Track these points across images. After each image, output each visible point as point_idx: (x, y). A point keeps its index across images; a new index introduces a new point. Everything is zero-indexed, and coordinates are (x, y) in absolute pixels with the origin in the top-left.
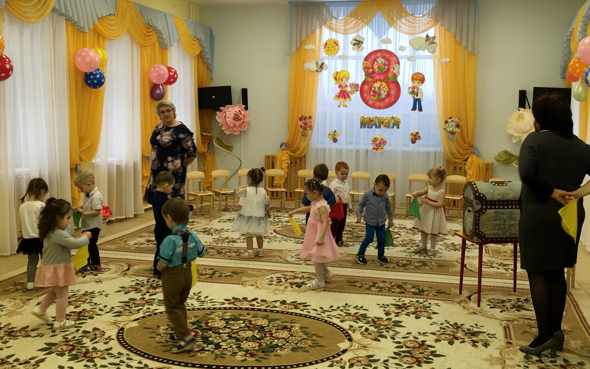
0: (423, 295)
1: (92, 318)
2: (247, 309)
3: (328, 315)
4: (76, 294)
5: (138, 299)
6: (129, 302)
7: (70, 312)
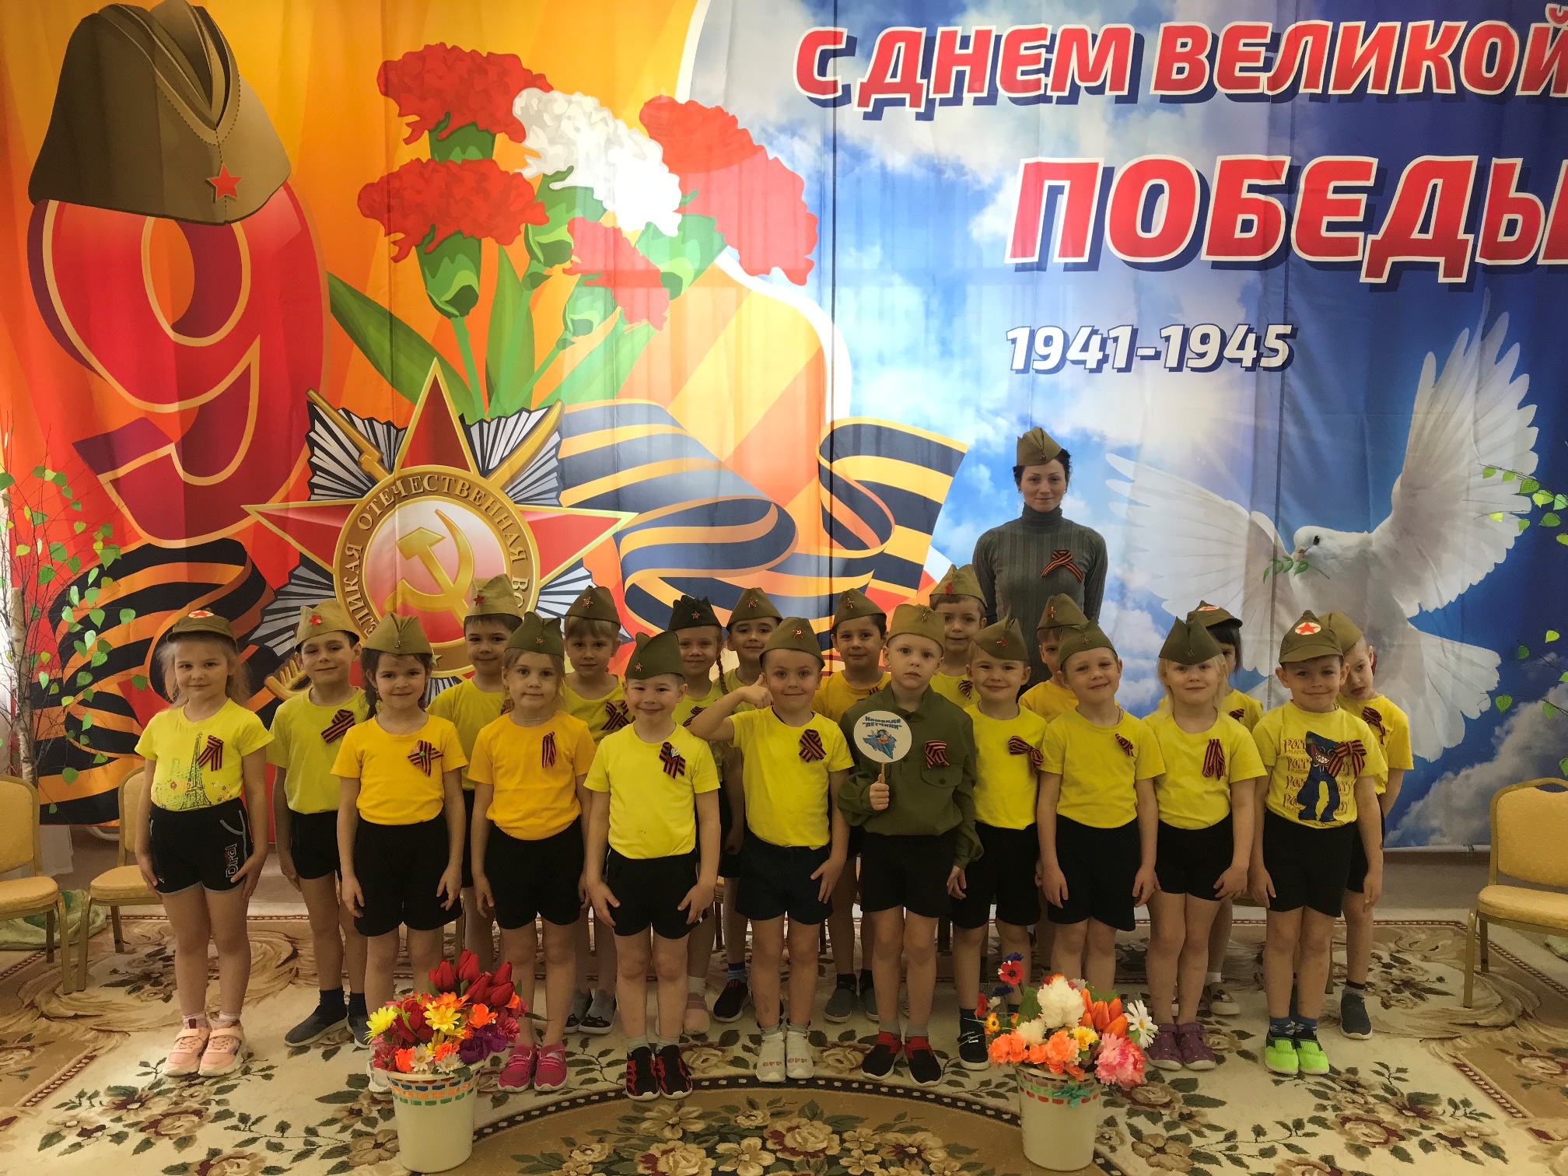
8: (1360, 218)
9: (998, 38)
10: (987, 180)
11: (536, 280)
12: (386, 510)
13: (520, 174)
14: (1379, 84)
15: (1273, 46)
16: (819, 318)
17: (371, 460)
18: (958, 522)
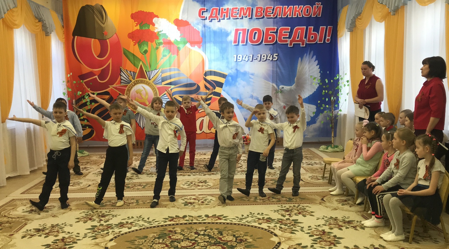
0: (294, 201)
1: (76, 243)
2: (186, 224)
3: (246, 221)
4: (45, 228)
5: (98, 226)
6: (94, 229)
7: (54, 240)
8: (288, 36)
9: (230, 9)
10: (229, 31)
11: (157, 48)
12: (133, 86)
13: (154, 31)
14: (290, 15)
15: (273, 10)
16: (203, 54)
17: (131, 78)
18: (226, 86)
